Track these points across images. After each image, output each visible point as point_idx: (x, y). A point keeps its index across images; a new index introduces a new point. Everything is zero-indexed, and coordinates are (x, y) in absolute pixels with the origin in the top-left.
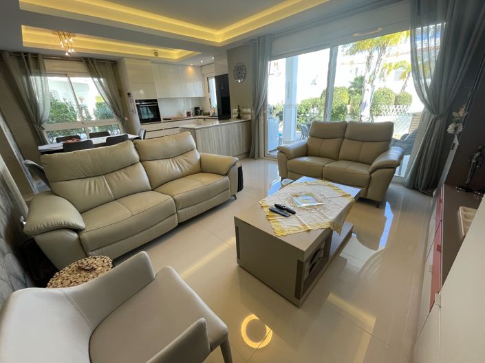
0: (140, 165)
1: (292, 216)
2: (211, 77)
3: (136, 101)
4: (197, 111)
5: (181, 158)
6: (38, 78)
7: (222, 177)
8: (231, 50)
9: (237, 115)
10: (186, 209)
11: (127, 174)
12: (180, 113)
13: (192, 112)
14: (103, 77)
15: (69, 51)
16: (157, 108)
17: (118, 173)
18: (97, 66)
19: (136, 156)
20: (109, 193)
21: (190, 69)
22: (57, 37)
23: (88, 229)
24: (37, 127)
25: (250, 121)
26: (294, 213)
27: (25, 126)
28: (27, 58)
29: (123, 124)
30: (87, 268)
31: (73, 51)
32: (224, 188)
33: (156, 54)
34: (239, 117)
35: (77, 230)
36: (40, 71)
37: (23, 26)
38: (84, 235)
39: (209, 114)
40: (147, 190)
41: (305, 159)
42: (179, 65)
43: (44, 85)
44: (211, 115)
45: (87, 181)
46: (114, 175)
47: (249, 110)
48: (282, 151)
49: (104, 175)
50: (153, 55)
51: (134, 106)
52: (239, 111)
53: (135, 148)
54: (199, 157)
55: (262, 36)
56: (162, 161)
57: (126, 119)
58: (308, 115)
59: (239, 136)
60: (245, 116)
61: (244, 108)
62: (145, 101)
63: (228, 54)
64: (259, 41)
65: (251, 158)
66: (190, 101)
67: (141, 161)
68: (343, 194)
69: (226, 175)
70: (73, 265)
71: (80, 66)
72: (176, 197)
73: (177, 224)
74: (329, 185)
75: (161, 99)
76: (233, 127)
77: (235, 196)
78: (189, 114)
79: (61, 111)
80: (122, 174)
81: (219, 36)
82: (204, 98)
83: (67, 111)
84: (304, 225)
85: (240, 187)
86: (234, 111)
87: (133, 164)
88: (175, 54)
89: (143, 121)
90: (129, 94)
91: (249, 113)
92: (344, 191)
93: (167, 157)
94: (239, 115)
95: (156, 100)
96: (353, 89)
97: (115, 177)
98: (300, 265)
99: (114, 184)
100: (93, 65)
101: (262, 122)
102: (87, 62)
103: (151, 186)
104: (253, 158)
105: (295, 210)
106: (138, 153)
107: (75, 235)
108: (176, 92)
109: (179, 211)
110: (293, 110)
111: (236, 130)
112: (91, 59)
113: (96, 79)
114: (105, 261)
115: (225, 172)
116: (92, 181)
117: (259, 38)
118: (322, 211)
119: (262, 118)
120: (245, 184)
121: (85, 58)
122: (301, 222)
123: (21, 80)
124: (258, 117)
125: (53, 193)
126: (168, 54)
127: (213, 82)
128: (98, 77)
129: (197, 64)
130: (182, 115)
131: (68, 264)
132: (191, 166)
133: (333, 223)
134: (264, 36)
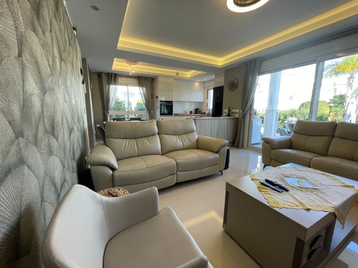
0: (158, 136)
1: (285, 192)
2: (211, 89)
3: (161, 101)
4: (197, 111)
5: (184, 136)
6: (114, 86)
7: (214, 154)
8: (228, 70)
9: (227, 114)
10: (183, 172)
11: (148, 140)
12: (185, 111)
13: (193, 111)
14: (145, 87)
15: (132, 72)
16: (172, 106)
17: (143, 138)
18: (143, 81)
19: (157, 130)
20: (135, 151)
21: (197, 84)
22: (128, 65)
23: (118, 170)
24: (106, 112)
25: (237, 118)
26: (287, 190)
27: (100, 111)
28: (111, 76)
29: (149, 115)
30: (114, 194)
31: (134, 72)
32: (214, 163)
33: (177, 74)
34: (229, 115)
35: (113, 169)
36: (115, 82)
37: (115, 59)
38: (116, 173)
39: (205, 113)
40: (158, 154)
41: (289, 151)
42: (190, 81)
43: (115, 90)
44: (206, 114)
45: (125, 140)
46: (140, 139)
47: (238, 111)
48: (267, 141)
49: (135, 138)
50: (176, 75)
51: (158, 104)
52: (229, 111)
53: (157, 124)
54: (197, 137)
55: (254, 59)
56: (171, 136)
57: (152, 112)
58: (286, 122)
59: (227, 128)
60: (233, 115)
61: (233, 109)
62: (165, 102)
63: (225, 73)
64: (251, 63)
65: (235, 147)
66: (193, 105)
67: (158, 134)
68: (343, 184)
69: (217, 152)
70: (106, 190)
71: (135, 81)
72: (178, 161)
73: (174, 183)
74: (323, 174)
75: (175, 101)
76: (223, 122)
77: (221, 172)
78: (191, 112)
79: (119, 105)
80: (145, 140)
81: (221, 61)
82: (203, 103)
83: (121, 106)
84: (301, 203)
85: (227, 167)
86: (225, 111)
87: (154, 135)
88: (189, 74)
89: (161, 114)
90: (157, 97)
91: (236, 113)
92: (343, 182)
93: (176, 133)
94: (229, 113)
95: (172, 102)
96: (332, 105)
97: (141, 141)
98: (300, 243)
99: (139, 145)
100: (141, 80)
101: (247, 120)
102: (139, 79)
103: (162, 152)
104: (238, 147)
105: (287, 187)
106: (158, 128)
107: (111, 172)
108: (185, 97)
109: (178, 173)
110: (275, 114)
111: (226, 124)
112: (141, 77)
113: (141, 88)
114: (125, 193)
115: (217, 151)
116: (128, 140)
117: (251, 61)
118: (320, 195)
119: (248, 117)
120: (230, 165)
121: (138, 77)
122: (297, 200)
123: (105, 87)
124: (244, 116)
125: (105, 144)
126: (185, 74)
127: (211, 92)
128: (142, 87)
129: (202, 80)
130: (186, 113)
131: (103, 189)
132: (190, 143)
133: (337, 209)
134: (255, 60)
